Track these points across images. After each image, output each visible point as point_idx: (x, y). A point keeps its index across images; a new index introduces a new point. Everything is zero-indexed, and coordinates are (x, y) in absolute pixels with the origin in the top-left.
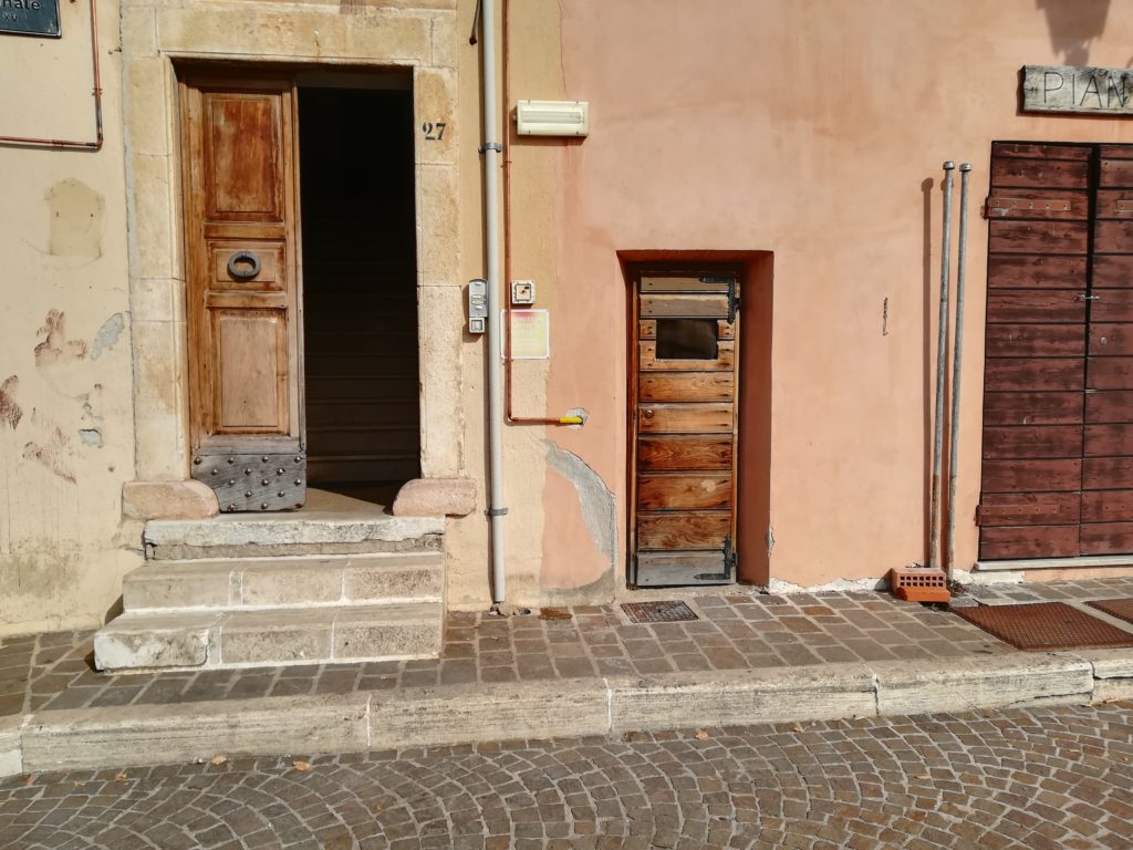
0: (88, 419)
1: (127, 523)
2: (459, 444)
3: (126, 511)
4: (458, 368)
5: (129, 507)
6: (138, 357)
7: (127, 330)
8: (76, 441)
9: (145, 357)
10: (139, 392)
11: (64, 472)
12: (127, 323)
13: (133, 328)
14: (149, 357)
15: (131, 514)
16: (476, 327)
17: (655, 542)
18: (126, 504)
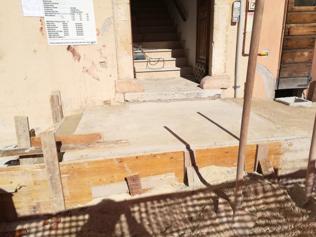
0: (102, 58)
1: (118, 94)
2: (225, 64)
3: (117, 90)
4: (227, 36)
5: (118, 89)
6: (117, 35)
7: (112, 24)
8: (99, 66)
9: (119, 35)
10: (118, 48)
11: (96, 77)
12: (112, 22)
13: (115, 23)
14: (121, 35)
15: (119, 91)
16: (235, 20)
17: (286, 75)
18: (117, 88)
